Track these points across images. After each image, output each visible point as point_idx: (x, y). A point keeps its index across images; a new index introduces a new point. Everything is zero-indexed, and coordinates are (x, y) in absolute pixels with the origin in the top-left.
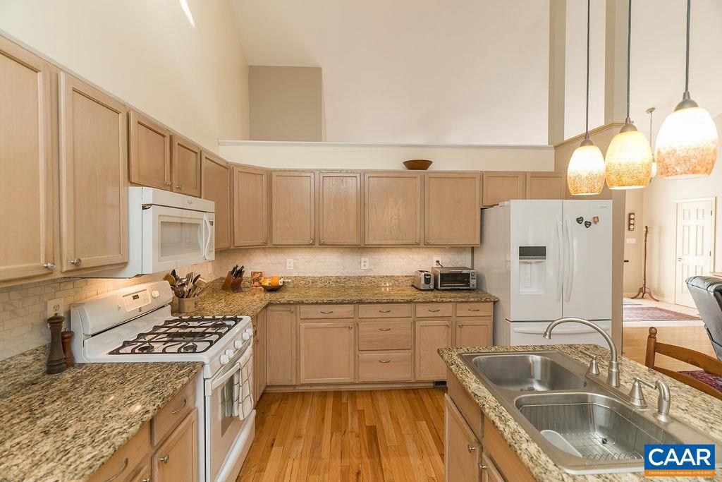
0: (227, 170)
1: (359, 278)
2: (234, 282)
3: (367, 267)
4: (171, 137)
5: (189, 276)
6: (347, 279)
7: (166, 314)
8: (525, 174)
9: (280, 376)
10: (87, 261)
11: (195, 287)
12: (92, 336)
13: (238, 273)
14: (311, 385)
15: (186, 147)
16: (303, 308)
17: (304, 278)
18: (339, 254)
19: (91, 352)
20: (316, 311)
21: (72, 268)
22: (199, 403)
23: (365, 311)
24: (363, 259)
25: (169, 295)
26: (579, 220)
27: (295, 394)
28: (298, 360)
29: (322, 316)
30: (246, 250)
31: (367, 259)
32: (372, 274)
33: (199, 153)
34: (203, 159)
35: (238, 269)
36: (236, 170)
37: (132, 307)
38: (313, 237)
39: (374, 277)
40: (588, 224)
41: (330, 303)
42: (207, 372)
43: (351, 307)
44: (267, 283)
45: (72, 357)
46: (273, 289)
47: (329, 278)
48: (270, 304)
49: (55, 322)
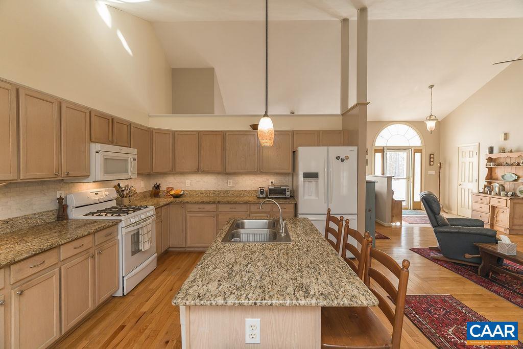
0: (149, 133)
1: (227, 191)
2: (156, 192)
3: (231, 185)
4: (113, 119)
5: (127, 186)
6: (220, 192)
7: (113, 204)
8: (318, 131)
10: (71, 174)
11: (129, 192)
12: (76, 208)
13: (157, 187)
14: (194, 247)
15: (122, 122)
16: (189, 206)
17: (196, 191)
18: (215, 177)
19: (75, 214)
20: (196, 208)
21: (66, 176)
22: (119, 237)
23: (222, 208)
24: (229, 181)
25: (115, 195)
26: (338, 158)
27: (185, 253)
28: (186, 233)
29: (198, 210)
30: (163, 174)
31: (231, 181)
32: (234, 189)
33: (130, 125)
34: (132, 127)
35: (158, 184)
36: (154, 131)
37: (95, 198)
38: (197, 168)
39: (235, 191)
40: (343, 160)
41: (203, 203)
42: (123, 224)
43: (214, 206)
44: (172, 193)
45: (67, 216)
46: (177, 196)
47: (210, 191)
48: (171, 203)
49: (60, 200)
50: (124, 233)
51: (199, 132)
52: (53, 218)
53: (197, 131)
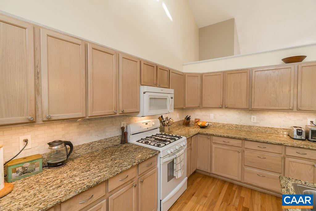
0: (183, 76)
1: (250, 127)
2: (187, 122)
3: (255, 121)
4: (157, 67)
5: (167, 118)
6: (242, 126)
7: (158, 132)
9: (202, 166)
10: (126, 111)
11: (169, 122)
12: (133, 135)
13: (188, 118)
14: (218, 176)
15: (163, 69)
16: (214, 138)
17: (219, 123)
18: (238, 113)
19: (132, 140)
20: (221, 140)
21: (121, 113)
22: (158, 165)
23: (248, 145)
24: (253, 117)
25: (159, 124)
27: (210, 177)
28: (211, 161)
29: (223, 143)
30: (193, 109)
31: (255, 117)
32: (258, 125)
33: (169, 71)
34: (171, 73)
35: (189, 116)
36: (187, 75)
37: (145, 127)
38: (222, 104)
39: (260, 127)
41: (228, 137)
42: (161, 155)
43: (240, 142)
44: (200, 124)
45: (127, 140)
46: (203, 127)
47: (232, 125)
48: (199, 133)
49: (123, 129)
50: (161, 163)
51: (224, 73)
52: (119, 141)
53: (221, 72)
